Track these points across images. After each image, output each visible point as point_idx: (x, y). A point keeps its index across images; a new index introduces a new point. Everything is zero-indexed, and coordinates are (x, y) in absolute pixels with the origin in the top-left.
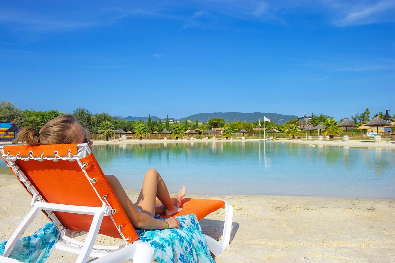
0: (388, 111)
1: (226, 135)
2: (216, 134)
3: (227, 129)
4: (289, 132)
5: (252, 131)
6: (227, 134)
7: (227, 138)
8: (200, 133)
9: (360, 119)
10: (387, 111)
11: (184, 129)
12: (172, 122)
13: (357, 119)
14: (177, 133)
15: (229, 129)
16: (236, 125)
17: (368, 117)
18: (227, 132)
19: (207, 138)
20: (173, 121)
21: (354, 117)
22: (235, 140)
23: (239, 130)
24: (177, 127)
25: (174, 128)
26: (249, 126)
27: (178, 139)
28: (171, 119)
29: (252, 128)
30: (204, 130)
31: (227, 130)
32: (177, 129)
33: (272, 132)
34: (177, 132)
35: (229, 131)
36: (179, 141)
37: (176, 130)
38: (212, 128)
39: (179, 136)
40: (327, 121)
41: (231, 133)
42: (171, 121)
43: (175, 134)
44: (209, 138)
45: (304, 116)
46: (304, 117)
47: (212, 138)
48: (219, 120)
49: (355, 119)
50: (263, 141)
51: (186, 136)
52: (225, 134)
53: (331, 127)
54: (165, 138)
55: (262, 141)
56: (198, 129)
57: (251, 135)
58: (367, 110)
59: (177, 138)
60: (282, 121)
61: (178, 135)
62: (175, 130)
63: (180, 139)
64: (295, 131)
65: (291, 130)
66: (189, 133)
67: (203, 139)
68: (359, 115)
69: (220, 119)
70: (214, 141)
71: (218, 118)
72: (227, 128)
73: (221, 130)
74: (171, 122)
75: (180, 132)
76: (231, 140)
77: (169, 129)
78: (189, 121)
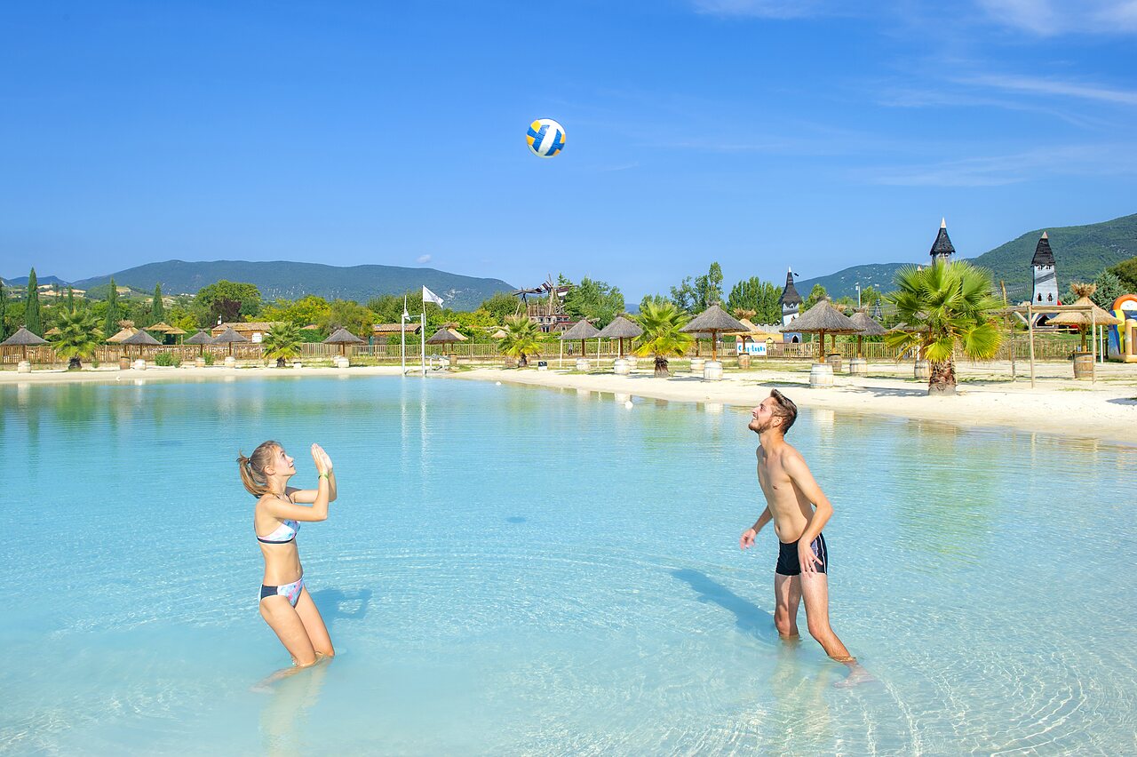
0: (793, 275)
1: (278, 349)
2: (236, 346)
3: (279, 330)
4: (507, 343)
5: (368, 336)
6: (281, 346)
7: (281, 362)
8: (171, 340)
9: (694, 296)
10: (790, 275)
11: (104, 322)
12: (52, 293)
13: (688, 295)
14: (75, 344)
15: (287, 327)
16: (306, 313)
17: (717, 291)
18: (281, 338)
19: (201, 361)
20: (56, 290)
21: (679, 289)
22: (308, 371)
23: (322, 331)
24: (77, 321)
25: (64, 325)
26: (361, 318)
27: (79, 364)
28: (47, 280)
29: (369, 325)
30: (183, 328)
31: (280, 334)
32: (77, 327)
33: (443, 342)
34: (77, 339)
35: (288, 336)
36: (87, 375)
37: (72, 333)
38: (219, 322)
39: (84, 354)
40: (647, 311)
41: (296, 343)
42: (46, 287)
43: (66, 345)
44: (209, 362)
45: (544, 285)
46: (544, 288)
47: (221, 363)
48: (240, 289)
49: (682, 295)
50: (417, 374)
51: (112, 355)
52: (271, 346)
53: (659, 329)
54: (23, 365)
55: (413, 374)
56: (163, 327)
57: (368, 350)
58: (714, 268)
59: (75, 363)
60: (456, 295)
61: (81, 350)
62: (68, 329)
63: (89, 367)
64: (529, 338)
65: (516, 335)
66: (126, 345)
67: (185, 364)
68: (692, 285)
69: (245, 285)
70: (228, 370)
71: (238, 283)
72: (281, 325)
73: (257, 331)
74: (47, 290)
75: (89, 339)
76: (296, 370)
77: (39, 325)
78: (121, 290)
